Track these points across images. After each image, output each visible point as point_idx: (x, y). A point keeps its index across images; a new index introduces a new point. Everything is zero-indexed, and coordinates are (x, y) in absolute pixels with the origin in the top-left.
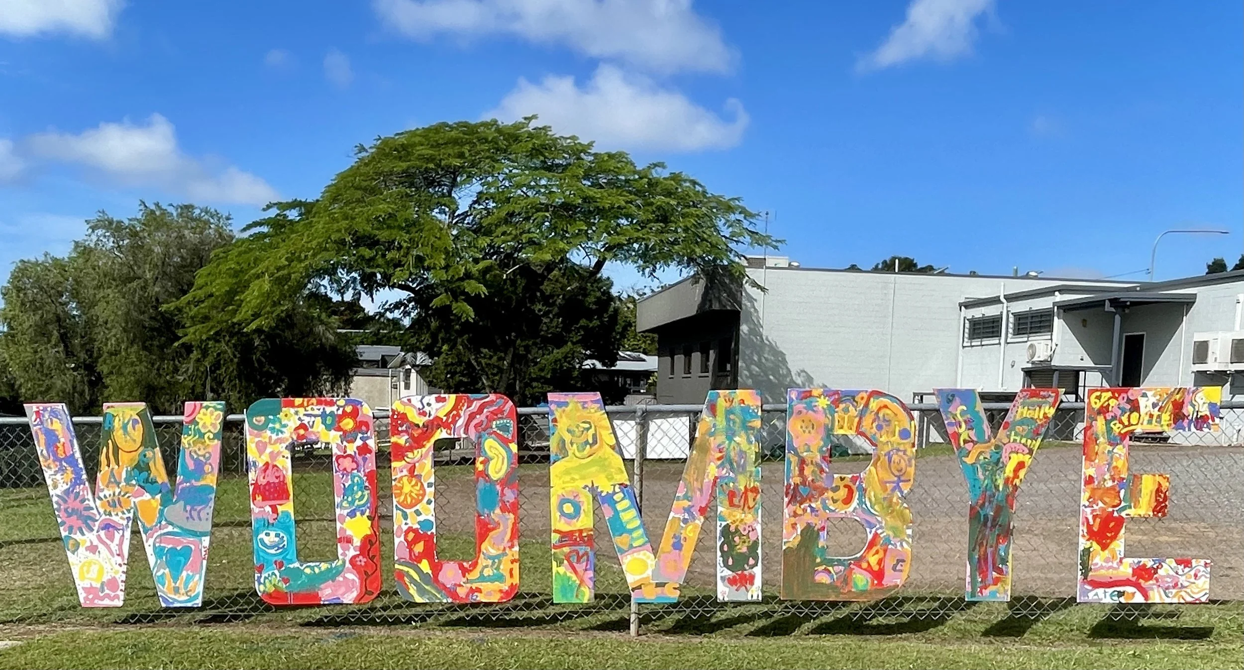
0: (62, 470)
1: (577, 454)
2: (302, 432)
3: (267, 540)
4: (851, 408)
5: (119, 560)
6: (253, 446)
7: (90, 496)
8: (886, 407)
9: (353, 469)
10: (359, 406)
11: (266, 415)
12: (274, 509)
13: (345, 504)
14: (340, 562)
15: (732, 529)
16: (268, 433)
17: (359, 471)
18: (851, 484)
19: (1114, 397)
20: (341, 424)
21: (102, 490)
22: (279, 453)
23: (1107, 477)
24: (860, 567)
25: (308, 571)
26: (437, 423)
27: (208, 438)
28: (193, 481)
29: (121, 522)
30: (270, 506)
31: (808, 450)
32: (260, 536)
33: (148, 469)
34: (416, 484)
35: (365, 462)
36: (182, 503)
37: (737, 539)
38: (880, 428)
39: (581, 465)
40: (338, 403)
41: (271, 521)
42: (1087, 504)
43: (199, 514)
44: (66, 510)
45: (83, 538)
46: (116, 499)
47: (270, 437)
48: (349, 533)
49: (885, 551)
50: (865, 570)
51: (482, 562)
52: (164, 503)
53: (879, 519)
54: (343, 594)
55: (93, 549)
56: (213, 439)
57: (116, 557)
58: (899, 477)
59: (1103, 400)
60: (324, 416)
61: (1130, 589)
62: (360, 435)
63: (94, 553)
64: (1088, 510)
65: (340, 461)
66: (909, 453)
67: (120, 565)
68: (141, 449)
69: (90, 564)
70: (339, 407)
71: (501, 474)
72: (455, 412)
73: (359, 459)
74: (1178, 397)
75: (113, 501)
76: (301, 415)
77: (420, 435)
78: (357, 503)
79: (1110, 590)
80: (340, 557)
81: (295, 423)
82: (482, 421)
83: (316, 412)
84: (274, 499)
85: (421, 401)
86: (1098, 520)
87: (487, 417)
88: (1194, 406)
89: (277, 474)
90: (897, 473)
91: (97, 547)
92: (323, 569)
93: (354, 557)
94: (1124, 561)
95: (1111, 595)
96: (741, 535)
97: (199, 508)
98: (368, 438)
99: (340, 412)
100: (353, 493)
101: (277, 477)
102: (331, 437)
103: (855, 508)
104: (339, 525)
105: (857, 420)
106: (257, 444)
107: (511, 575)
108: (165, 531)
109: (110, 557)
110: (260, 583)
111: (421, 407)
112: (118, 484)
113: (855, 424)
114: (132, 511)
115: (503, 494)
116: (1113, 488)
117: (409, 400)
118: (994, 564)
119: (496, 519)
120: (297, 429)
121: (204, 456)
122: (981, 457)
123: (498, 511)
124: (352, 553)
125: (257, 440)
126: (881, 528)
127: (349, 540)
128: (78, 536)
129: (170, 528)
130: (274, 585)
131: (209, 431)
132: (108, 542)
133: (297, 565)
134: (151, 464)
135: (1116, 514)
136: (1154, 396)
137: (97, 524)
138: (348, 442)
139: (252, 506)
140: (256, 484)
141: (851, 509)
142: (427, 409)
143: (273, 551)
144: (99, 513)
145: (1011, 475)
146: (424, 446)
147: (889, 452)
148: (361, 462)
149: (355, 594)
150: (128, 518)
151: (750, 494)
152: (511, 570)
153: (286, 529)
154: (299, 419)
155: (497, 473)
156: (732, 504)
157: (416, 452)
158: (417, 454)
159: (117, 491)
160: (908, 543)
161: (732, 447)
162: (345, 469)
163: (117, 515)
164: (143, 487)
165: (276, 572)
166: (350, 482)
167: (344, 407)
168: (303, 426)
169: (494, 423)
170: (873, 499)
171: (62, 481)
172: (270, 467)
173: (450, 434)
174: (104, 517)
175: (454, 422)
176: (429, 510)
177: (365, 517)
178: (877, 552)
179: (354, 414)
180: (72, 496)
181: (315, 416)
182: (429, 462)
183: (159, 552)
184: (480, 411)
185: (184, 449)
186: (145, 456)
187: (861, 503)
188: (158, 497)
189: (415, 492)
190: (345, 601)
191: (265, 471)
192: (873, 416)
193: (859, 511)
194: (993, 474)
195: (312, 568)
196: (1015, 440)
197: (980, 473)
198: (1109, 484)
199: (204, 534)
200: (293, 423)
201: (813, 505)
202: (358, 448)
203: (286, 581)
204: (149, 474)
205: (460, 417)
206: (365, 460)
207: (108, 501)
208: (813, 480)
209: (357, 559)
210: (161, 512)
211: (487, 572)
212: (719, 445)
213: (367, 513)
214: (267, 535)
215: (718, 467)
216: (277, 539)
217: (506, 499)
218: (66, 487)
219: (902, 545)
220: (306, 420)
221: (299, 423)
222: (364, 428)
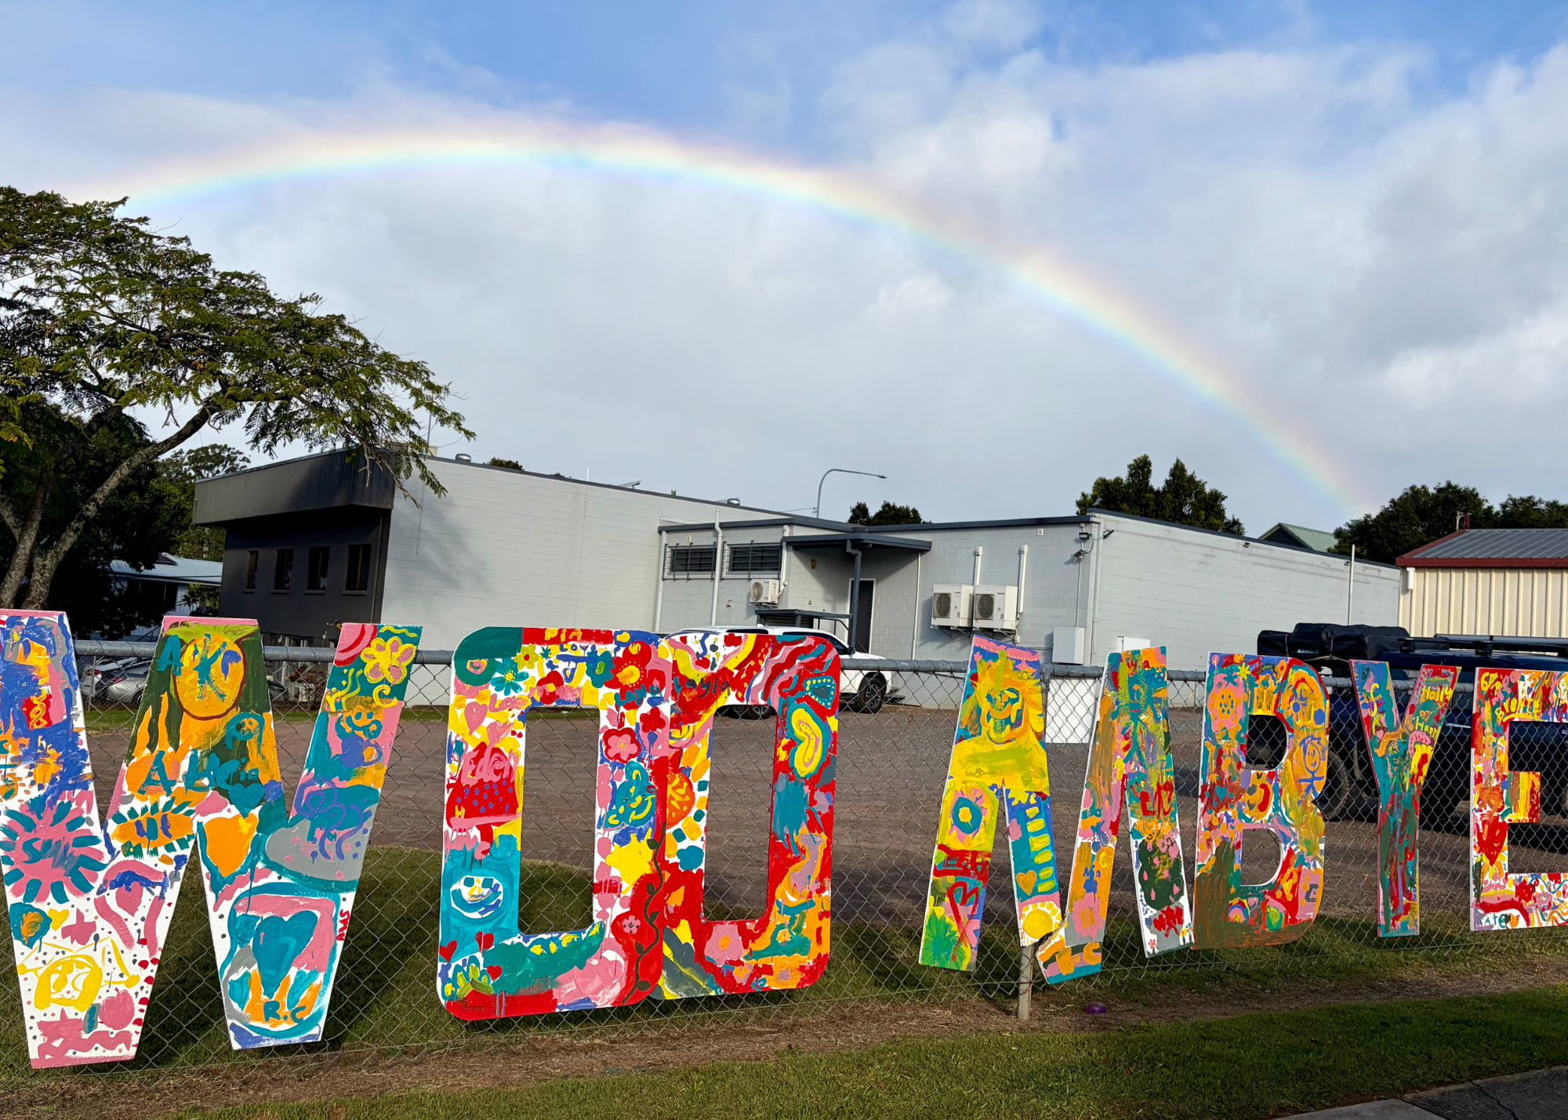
0: (33, 755)
1: (993, 735)
2: (551, 687)
3: (466, 893)
4: (1271, 681)
5: (143, 953)
6: (461, 712)
7: (94, 815)
8: (1303, 680)
9: (631, 756)
10: (652, 646)
11: (490, 656)
12: (486, 833)
13: (612, 820)
14: (596, 929)
15: (1150, 847)
16: (492, 689)
17: (641, 760)
18: (1267, 783)
19: (1499, 679)
20: (618, 675)
21: (129, 800)
22: (506, 726)
23: (1492, 774)
24: (1274, 896)
25: (537, 950)
26: (723, 679)
27: (381, 695)
28: (336, 780)
29: (162, 867)
30: (479, 827)
31: (1226, 737)
32: (454, 887)
33: (243, 753)
34: (680, 786)
35: (651, 743)
36: (306, 824)
37: (1156, 861)
38: (1296, 708)
39: (994, 752)
40: (619, 638)
41: (479, 856)
42: (1477, 807)
43: (338, 846)
44: (28, 846)
45: (60, 907)
46: (158, 817)
47: (494, 697)
48: (615, 872)
49: (1299, 873)
50: (1279, 900)
51: (776, 918)
52: (266, 825)
53: (1294, 829)
54: (596, 992)
55: (81, 932)
56: (391, 696)
57: (137, 947)
58: (1313, 773)
59: (1491, 681)
60: (591, 659)
61: (1514, 912)
62: (649, 695)
63: (83, 941)
64: (1478, 815)
65: (612, 740)
66: (1322, 742)
67: (144, 964)
68: (234, 713)
69: (68, 966)
70: (619, 644)
71: (812, 768)
72: (752, 663)
73: (644, 736)
74: (1547, 682)
75: (151, 821)
76: (553, 658)
77: (693, 698)
78: (633, 816)
79: (1498, 914)
80: (596, 920)
81: (540, 670)
82: (791, 679)
83: (580, 653)
84: (488, 813)
85: (702, 642)
86: (1487, 827)
87: (799, 672)
88: (1557, 693)
89: (498, 766)
90: (1312, 769)
91: (93, 926)
92: (564, 944)
93: (621, 918)
94: (1509, 876)
95: (1500, 921)
96: (1160, 854)
97: (340, 833)
98: (661, 700)
99: (620, 654)
100: (628, 800)
101: (497, 772)
102: (601, 697)
103: (1270, 817)
104: (598, 859)
105: (1275, 696)
106: (469, 710)
107: (819, 940)
108: (262, 882)
109: (121, 946)
110: (445, 980)
111: (701, 651)
112: (168, 785)
113: (1274, 702)
114: (191, 843)
115: (813, 802)
116: (1496, 788)
117: (684, 640)
118: (1404, 886)
119: (801, 844)
120: (542, 682)
121: (365, 729)
122: (1390, 748)
123: (804, 829)
124: (617, 910)
125: (469, 701)
126: (1295, 842)
127: (614, 887)
128: (48, 905)
129: (273, 877)
130: (473, 983)
131: (385, 681)
132: (123, 914)
133: (517, 939)
134: (252, 745)
135: (1500, 820)
136: (1530, 679)
137: (101, 874)
138: (628, 707)
139: (446, 826)
140: (457, 788)
141: (1267, 817)
142: (710, 655)
143: (475, 915)
144: (111, 850)
145: (1416, 772)
146: (698, 718)
147: (1304, 740)
148: (646, 743)
149: (616, 990)
150: (180, 860)
151: (1164, 793)
152: (819, 930)
153: (504, 872)
154: (550, 665)
155: (806, 765)
156: (1146, 812)
157: (684, 728)
158: (688, 730)
159: (163, 800)
160: (1320, 861)
161: (1138, 729)
162: (618, 756)
163: (155, 852)
164: (224, 793)
165: (479, 955)
166: (624, 779)
167: (626, 645)
168: (554, 677)
169: (809, 682)
170: (1288, 803)
171: (28, 781)
172: (487, 753)
173: (741, 699)
174: (121, 858)
175: (750, 678)
176: (698, 829)
177: (644, 842)
178: (1291, 876)
179: (642, 659)
180: (49, 814)
181: (577, 660)
182: (703, 747)
183: (238, 929)
184: (790, 662)
185: (326, 713)
186: (240, 727)
187: (1277, 809)
188: (256, 812)
189: (678, 798)
190: (600, 1005)
191: (476, 760)
192: (1291, 693)
193: (1275, 819)
194: (1400, 770)
195: (545, 944)
196: (1419, 727)
197: (1389, 769)
198: (1495, 783)
199: (345, 887)
200: (536, 671)
201: (1230, 813)
202: (643, 717)
203: (494, 972)
204: (243, 765)
205: (758, 669)
206: (653, 739)
207: (138, 824)
208: (1230, 778)
209: (626, 922)
210: (257, 844)
211: (784, 936)
212: (1125, 729)
213: (649, 836)
214: (469, 883)
215: (1125, 761)
216: (486, 891)
217: (816, 808)
218: (35, 793)
219: (1315, 865)
220: (561, 666)
221: (547, 671)
222: (656, 683)
